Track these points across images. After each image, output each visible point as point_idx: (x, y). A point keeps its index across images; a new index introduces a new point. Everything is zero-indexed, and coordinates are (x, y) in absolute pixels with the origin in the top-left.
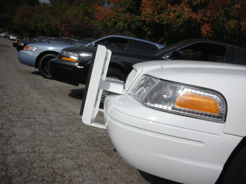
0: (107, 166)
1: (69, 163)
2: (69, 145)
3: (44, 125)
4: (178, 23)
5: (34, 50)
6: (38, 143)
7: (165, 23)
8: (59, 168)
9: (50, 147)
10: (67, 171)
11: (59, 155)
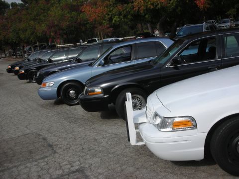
0: (152, 164)
1: (131, 169)
2: (126, 159)
3: (103, 151)
4: (173, 4)
5: (51, 84)
6: (108, 164)
7: (159, 7)
8: (128, 173)
9: (116, 164)
10: (133, 173)
11: (124, 167)
